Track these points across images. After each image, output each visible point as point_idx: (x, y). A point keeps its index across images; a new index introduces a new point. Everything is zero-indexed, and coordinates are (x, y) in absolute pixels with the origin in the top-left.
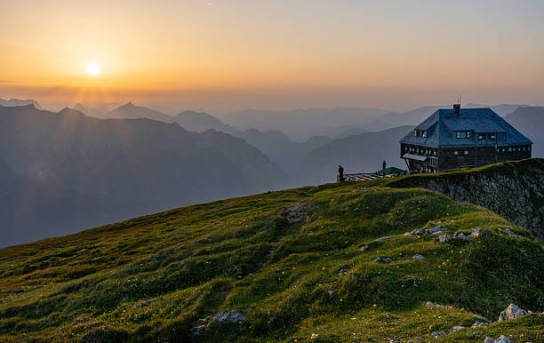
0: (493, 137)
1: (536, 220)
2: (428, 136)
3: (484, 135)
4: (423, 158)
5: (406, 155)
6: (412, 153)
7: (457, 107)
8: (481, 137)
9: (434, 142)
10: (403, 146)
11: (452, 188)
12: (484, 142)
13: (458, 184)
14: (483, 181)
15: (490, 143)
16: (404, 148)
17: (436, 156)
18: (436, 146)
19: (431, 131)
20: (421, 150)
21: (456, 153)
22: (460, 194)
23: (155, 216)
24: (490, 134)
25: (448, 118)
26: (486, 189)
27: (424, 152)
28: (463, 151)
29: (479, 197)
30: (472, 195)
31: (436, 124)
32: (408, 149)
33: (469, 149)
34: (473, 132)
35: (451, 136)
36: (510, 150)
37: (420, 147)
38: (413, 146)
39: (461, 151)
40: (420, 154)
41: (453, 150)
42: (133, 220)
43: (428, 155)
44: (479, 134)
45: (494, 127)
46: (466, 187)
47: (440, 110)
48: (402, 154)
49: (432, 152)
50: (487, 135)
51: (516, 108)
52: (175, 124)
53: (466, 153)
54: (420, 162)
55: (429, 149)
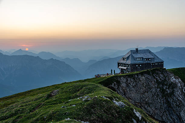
0: (150, 60)
1: (158, 89)
2: (127, 60)
3: (146, 59)
4: (125, 68)
5: (120, 67)
6: (122, 66)
7: (137, 49)
8: (145, 60)
9: (129, 62)
10: (118, 63)
11: (129, 79)
12: (147, 61)
13: (131, 78)
14: (140, 76)
15: (149, 62)
16: (119, 64)
17: (130, 67)
18: (129, 63)
19: (128, 58)
20: (124, 65)
21: (137, 66)
22: (132, 81)
23: (23, 93)
24: (149, 59)
25: (134, 53)
26: (141, 79)
27: (126, 66)
28: (140, 65)
29: (138, 82)
30: (136, 81)
31: (130, 55)
32: (120, 65)
33: (141, 64)
34: (142, 58)
35: (135, 60)
36: (156, 64)
37: (124, 64)
38: (122, 64)
39: (139, 65)
40: (124, 66)
41: (136, 65)
42: (15, 94)
43: (127, 67)
44: (145, 59)
45: (150, 56)
46: (134, 79)
47: (131, 50)
48: (118, 66)
49: (129, 66)
50: (148, 59)
51: (164, 48)
52: (38, 57)
53: (141, 66)
54: (125, 69)
55: (127, 64)
